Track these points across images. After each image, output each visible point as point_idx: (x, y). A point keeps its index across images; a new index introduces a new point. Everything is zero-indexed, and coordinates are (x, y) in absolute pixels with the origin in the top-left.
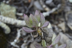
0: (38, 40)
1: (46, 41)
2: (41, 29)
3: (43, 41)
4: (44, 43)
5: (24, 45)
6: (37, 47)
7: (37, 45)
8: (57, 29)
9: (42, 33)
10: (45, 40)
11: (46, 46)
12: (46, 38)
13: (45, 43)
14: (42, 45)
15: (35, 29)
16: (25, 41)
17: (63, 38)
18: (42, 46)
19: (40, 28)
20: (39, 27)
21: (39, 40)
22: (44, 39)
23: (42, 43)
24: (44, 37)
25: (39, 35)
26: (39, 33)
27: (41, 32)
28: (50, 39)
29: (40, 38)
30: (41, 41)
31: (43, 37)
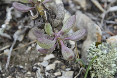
0: (38, 23)
1: (51, 25)
2: (43, 5)
3: (46, 24)
4: (48, 27)
5: (18, 32)
6: (37, 34)
7: (37, 32)
8: (72, 6)
9: (45, 12)
10: (49, 24)
11: (52, 32)
12: (51, 20)
13: (50, 28)
14: (46, 31)
15: (34, 6)
16: (20, 27)
17: (82, 19)
18: (46, 33)
19: (41, 4)
20: (39, 2)
21: (40, 24)
22: (49, 21)
23: (45, 28)
24: (48, 17)
25: (39, 16)
26: (40, 11)
27: (43, 10)
28: (60, 21)
29: (42, 20)
30: (44, 25)
31: (47, 19)
